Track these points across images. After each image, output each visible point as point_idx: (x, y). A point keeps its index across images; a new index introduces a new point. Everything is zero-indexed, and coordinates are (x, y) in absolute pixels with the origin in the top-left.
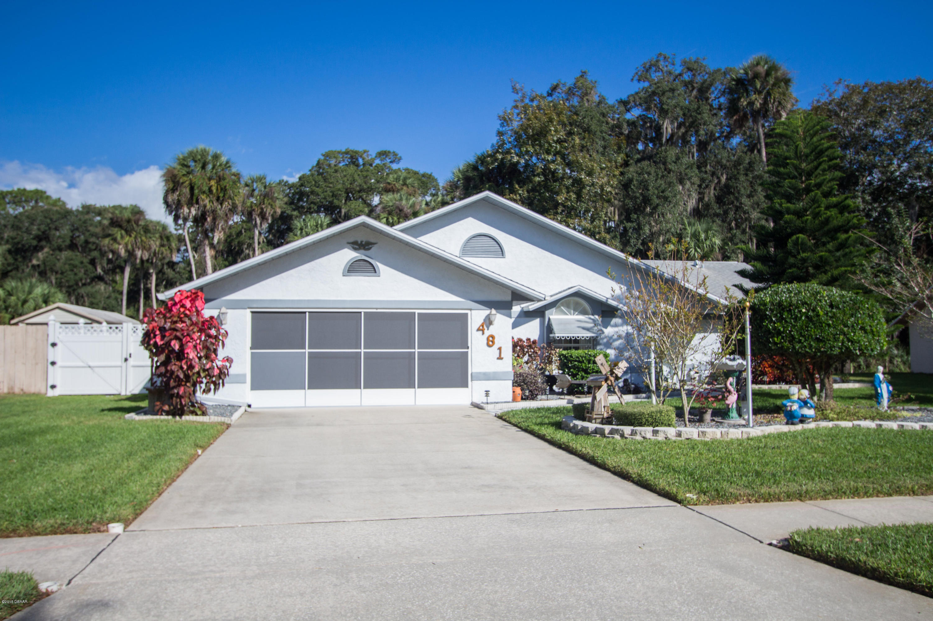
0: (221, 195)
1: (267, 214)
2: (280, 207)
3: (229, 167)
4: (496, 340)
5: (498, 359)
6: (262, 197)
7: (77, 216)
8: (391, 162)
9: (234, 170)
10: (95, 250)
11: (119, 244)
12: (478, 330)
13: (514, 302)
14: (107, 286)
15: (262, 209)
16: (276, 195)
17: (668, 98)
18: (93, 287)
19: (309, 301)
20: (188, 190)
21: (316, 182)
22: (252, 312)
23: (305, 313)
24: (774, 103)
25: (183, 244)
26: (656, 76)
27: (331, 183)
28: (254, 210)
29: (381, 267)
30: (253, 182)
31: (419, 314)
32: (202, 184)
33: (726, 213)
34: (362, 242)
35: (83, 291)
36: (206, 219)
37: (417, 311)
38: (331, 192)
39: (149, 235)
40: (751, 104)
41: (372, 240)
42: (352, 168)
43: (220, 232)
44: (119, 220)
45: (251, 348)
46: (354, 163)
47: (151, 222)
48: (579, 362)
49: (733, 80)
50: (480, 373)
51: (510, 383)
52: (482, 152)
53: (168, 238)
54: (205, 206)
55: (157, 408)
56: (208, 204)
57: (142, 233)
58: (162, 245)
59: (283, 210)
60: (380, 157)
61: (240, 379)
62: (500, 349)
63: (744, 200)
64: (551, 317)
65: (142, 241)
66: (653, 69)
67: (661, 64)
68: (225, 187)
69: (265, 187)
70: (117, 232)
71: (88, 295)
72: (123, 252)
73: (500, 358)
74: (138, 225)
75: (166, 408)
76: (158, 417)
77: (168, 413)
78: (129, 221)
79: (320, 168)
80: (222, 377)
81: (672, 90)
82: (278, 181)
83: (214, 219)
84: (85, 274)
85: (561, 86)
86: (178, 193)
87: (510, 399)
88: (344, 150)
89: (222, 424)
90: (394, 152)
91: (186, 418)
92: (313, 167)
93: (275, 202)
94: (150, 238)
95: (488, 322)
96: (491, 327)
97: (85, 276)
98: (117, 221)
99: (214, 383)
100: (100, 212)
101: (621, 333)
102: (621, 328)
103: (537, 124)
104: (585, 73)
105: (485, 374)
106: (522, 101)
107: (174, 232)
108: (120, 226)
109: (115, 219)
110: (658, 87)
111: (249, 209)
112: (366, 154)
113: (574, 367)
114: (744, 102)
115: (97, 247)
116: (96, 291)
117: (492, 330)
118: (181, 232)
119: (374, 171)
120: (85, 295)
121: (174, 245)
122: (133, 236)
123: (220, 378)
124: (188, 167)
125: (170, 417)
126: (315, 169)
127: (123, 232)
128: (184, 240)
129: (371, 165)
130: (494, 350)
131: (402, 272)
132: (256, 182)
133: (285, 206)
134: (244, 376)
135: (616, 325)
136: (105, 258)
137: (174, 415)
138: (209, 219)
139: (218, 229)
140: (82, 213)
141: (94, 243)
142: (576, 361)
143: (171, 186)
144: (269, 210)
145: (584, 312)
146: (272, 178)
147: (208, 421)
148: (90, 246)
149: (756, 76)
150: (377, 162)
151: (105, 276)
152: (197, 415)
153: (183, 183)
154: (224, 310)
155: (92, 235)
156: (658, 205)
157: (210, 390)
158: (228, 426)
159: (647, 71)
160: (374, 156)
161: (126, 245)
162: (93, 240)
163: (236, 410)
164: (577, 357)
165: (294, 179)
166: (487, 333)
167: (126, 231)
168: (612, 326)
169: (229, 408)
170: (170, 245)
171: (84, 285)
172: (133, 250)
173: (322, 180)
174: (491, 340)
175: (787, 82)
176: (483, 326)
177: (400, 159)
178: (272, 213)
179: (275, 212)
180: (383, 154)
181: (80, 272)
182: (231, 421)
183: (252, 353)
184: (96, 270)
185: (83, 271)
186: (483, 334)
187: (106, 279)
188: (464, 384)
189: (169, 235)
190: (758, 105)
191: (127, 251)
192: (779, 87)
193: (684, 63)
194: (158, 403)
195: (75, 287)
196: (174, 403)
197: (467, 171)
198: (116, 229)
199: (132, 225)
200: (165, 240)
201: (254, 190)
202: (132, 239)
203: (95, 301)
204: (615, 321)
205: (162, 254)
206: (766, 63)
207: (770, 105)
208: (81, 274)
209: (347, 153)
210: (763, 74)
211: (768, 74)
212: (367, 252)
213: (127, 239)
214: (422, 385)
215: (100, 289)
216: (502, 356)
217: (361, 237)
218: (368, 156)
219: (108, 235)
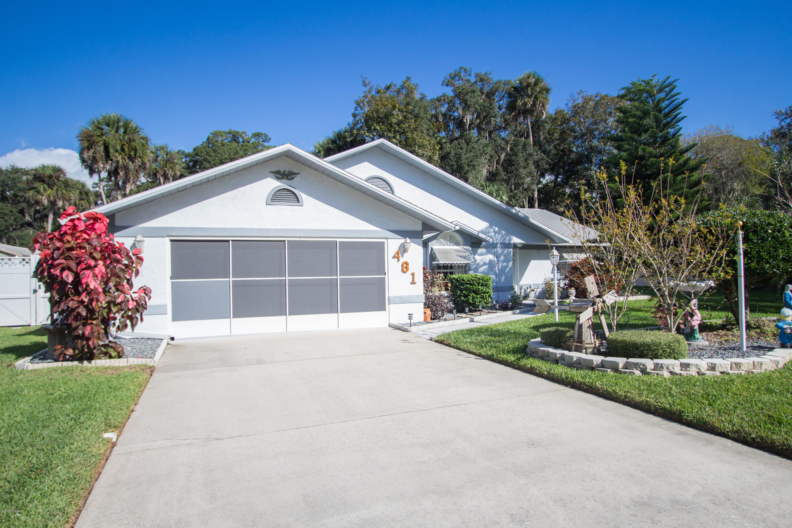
0: (132, 154)
1: (169, 175)
2: (179, 170)
3: (138, 132)
4: (410, 267)
5: (411, 283)
6: (165, 162)
7: (6, 175)
8: (263, 141)
9: (142, 135)
10: (23, 202)
11: (43, 195)
12: (394, 257)
13: (424, 232)
14: (35, 231)
15: (165, 171)
16: (176, 161)
17: (470, 97)
18: (22, 231)
19: (232, 229)
20: (102, 148)
21: (207, 153)
22: (172, 241)
23: (228, 241)
24: (540, 104)
25: (99, 198)
26: (458, 83)
27: (219, 153)
28: (158, 172)
29: (303, 196)
30: (157, 150)
31: (340, 242)
32: (115, 143)
33: (509, 178)
34: (284, 172)
35: (13, 234)
36: (118, 174)
37: (338, 240)
38: (219, 160)
39: (69, 189)
40: (525, 104)
41: (295, 171)
42: (234, 144)
43: (132, 185)
44: (42, 176)
45: (171, 278)
46: (235, 141)
47: (72, 180)
48: (470, 284)
49: (513, 87)
50: (396, 297)
51: (422, 305)
52: (339, 130)
53: (87, 194)
54: (118, 162)
55: (58, 352)
56: (121, 161)
57: (62, 187)
58: (82, 199)
59: (182, 173)
60: (255, 137)
61: (160, 310)
62: (413, 274)
63: (521, 170)
64: (433, 247)
65: (62, 193)
66: (457, 78)
67: (462, 74)
68: (136, 147)
69: (167, 155)
70: (40, 186)
71: (18, 238)
72: (46, 202)
73: (413, 283)
74: (58, 180)
75: (70, 352)
76: (59, 364)
77: (72, 358)
78: (50, 177)
79: (209, 143)
80: (140, 309)
81: (473, 92)
82: (176, 151)
83: (126, 174)
84: (15, 221)
85: (393, 86)
86: (93, 151)
87: (422, 319)
88: (227, 131)
89: (144, 368)
90: (265, 134)
91: (97, 363)
92: (203, 143)
93: (175, 166)
94: (70, 191)
95: (403, 249)
96: (405, 255)
97: (14, 223)
98: (40, 177)
99: (131, 318)
100: (26, 172)
101: (485, 261)
102: (485, 256)
103: (383, 110)
104: (409, 78)
105: (400, 298)
106: (370, 92)
107: (92, 189)
108: (43, 181)
109: (38, 175)
110: (463, 89)
111: (154, 171)
112: (244, 134)
113: (466, 289)
114: (520, 103)
115: (25, 200)
116: (25, 235)
117: (406, 258)
118: (97, 189)
119: (251, 147)
120: (15, 237)
121: (92, 199)
122: (55, 189)
123: (138, 311)
124: (102, 129)
125: (76, 363)
126: (205, 144)
127: (45, 185)
128: (101, 195)
129: (249, 142)
130: (408, 276)
131: (324, 202)
132: (160, 150)
133: (183, 170)
134: (165, 306)
135: (482, 254)
136: (33, 209)
137: (81, 360)
138: (121, 174)
139: (129, 182)
140: (11, 172)
141: (22, 196)
142: (467, 284)
143: (86, 144)
144: (170, 172)
145: (457, 244)
146: (174, 148)
147: (125, 364)
148: (19, 198)
149: (528, 85)
150: (253, 140)
151: (33, 223)
152: (111, 357)
153: (98, 143)
154: (139, 238)
155: (20, 190)
156: (468, 171)
157: (126, 326)
158: (152, 370)
159: (453, 79)
160: (250, 136)
161: (49, 196)
162: (21, 194)
163: (158, 346)
164: (469, 281)
165: (189, 150)
166: (402, 260)
167: (49, 185)
168: (479, 255)
169: (149, 342)
170: (89, 199)
171: (14, 230)
172: (55, 201)
173: (212, 151)
174: (405, 267)
175: (547, 91)
176: (398, 254)
177: (270, 139)
178: (173, 174)
179: (175, 174)
180: (257, 135)
181: (10, 219)
182: (155, 362)
183: (172, 282)
184: (24, 216)
185: (13, 218)
186: (398, 260)
187: (35, 225)
188: (382, 307)
189: (88, 191)
190: (529, 106)
191: (49, 201)
192: (543, 94)
193: (477, 76)
194: (59, 347)
195: (6, 231)
196: (79, 346)
197: (328, 144)
198: (39, 184)
199: (53, 180)
200: (84, 195)
201: (157, 156)
202: (54, 191)
203: (24, 242)
204: (480, 251)
205: (82, 206)
206: (534, 77)
207: (537, 106)
208: (11, 221)
209: (230, 133)
210: (533, 85)
211: (536, 84)
212: (290, 182)
213: (49, 191)
214: (344, 310)
215: (29, 233)
216: (415, 281)
217: (284, 167)
218: (246, 135)
219: (34, 188)
